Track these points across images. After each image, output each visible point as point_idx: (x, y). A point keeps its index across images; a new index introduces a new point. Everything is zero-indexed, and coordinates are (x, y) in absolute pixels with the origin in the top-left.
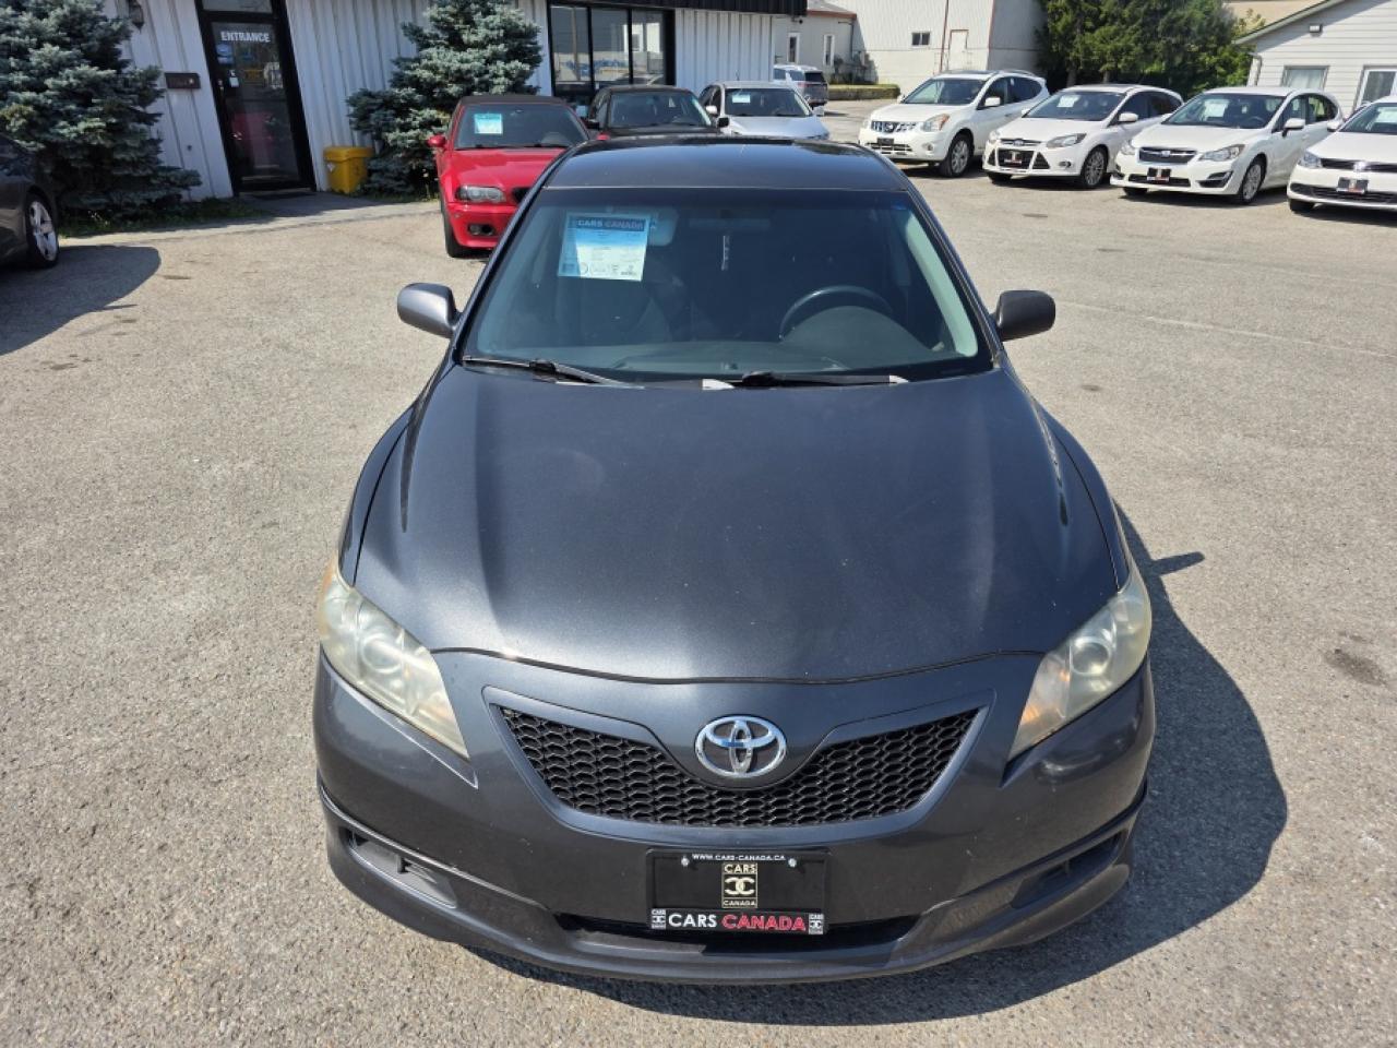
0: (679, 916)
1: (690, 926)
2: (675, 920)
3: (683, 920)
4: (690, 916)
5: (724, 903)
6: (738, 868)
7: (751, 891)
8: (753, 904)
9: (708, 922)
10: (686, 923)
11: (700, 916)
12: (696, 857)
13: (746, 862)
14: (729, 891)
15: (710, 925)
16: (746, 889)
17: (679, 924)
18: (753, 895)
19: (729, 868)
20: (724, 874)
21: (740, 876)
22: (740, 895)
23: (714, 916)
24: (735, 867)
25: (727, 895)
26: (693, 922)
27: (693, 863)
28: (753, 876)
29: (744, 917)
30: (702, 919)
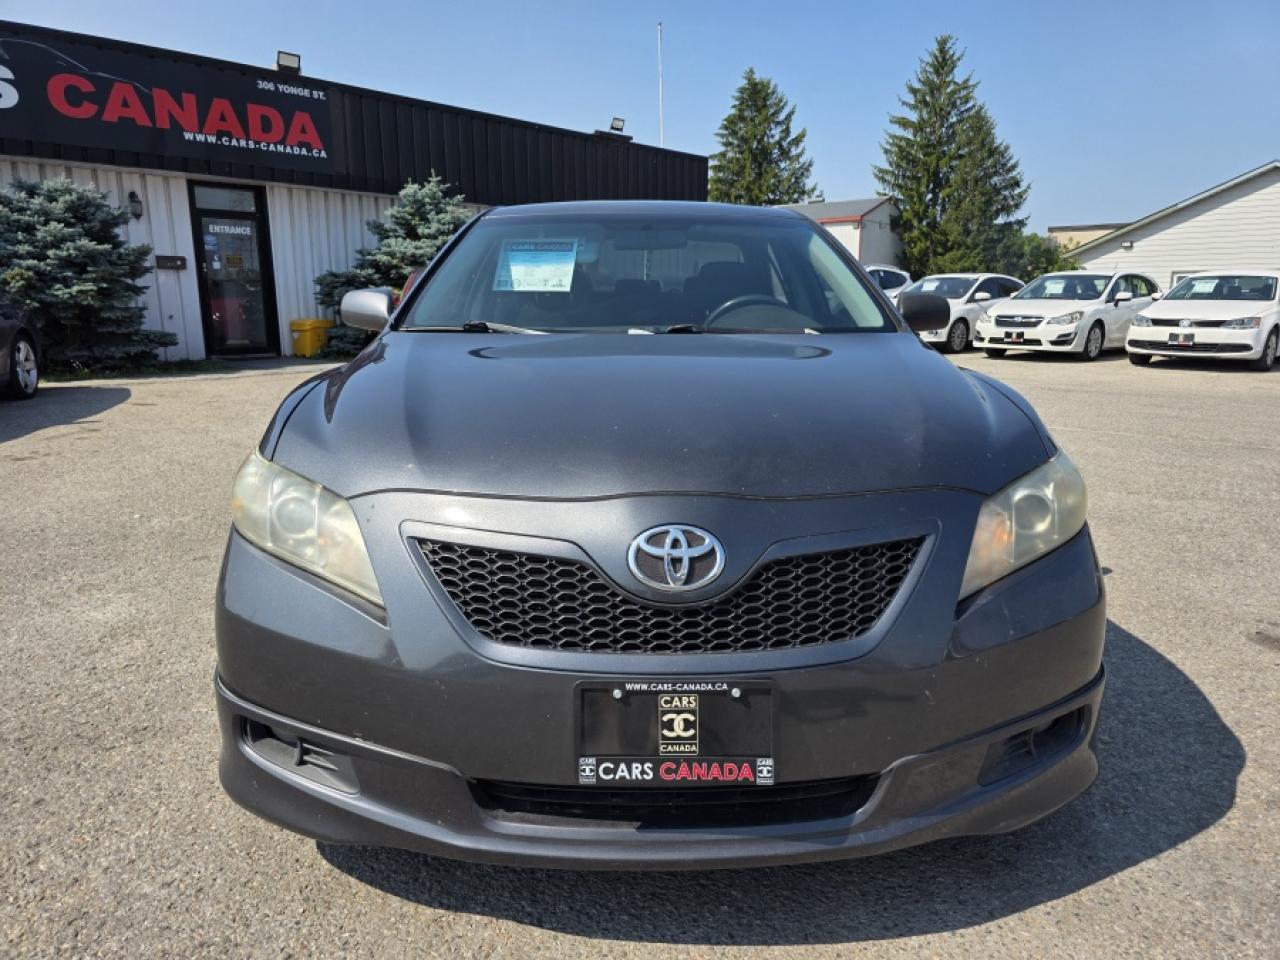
0: (612, 766)
1: (623, 778)
2: (607, 771)
3: (614, 771)
4: (623, 766)
5: (661, 748)
6: (676, 702)
7: (691, 732)
8: (694, 748)
9: (643, 772)
10: (619, 774)
11: (634, 765)
12: (629, 687)
13: (685, 692)
14: (666, 732)
15: (645, 776)
16: (686, 729)
17: (611, 776)
18: (693, 737)
19: (666, 702)
20: (660, 709)
21: (679, 712)
22: (679, 738)
23: (650, 765)
24: (673, 698)
25: (665, 738)
26: (626, 774)
27: (627, 694)
28: (692, 712)
29: (684, 765)
30: (636, 768)
